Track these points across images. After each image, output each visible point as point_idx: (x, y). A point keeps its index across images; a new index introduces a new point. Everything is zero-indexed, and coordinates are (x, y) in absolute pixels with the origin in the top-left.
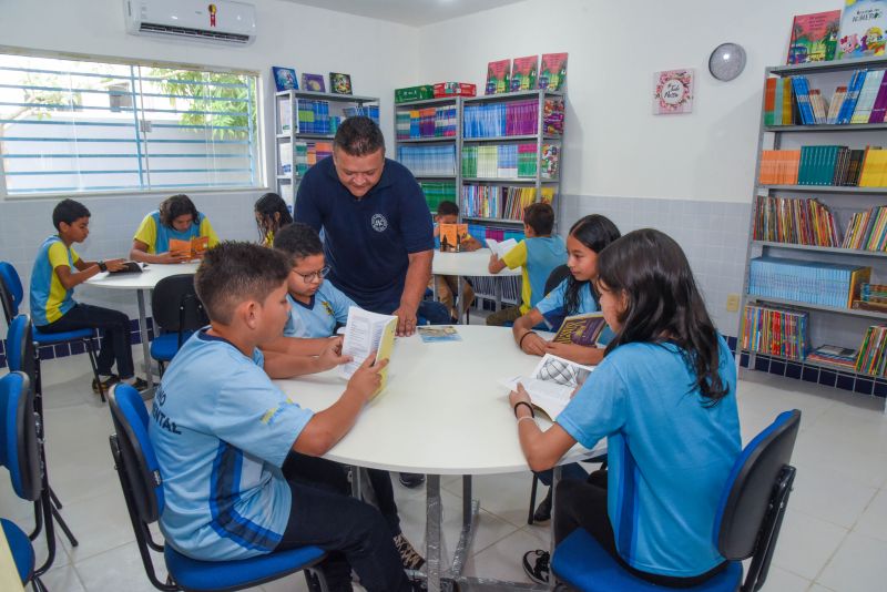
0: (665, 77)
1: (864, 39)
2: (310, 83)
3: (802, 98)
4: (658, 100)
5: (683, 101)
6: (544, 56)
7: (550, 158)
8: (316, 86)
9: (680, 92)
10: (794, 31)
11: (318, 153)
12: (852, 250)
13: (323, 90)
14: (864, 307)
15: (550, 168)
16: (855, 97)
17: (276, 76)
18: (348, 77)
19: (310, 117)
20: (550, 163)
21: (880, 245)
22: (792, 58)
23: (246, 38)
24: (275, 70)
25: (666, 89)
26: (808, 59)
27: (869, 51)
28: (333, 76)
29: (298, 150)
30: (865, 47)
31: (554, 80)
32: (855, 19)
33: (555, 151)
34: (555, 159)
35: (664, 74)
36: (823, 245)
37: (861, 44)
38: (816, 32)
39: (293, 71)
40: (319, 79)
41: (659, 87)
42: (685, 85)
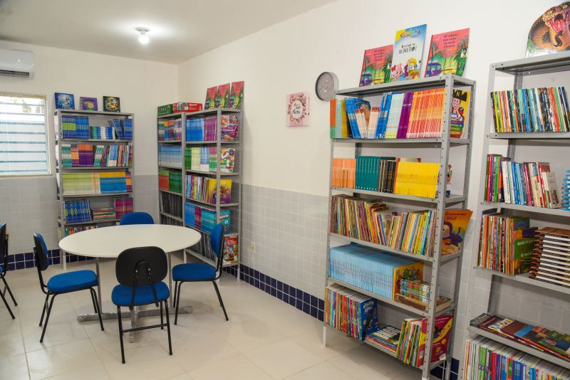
0: (293, 99)
1: (406, 67)
2: (86, 103)
3: (351, 116)
4: (289, 115)
5: (303, 117)
6: (233, 83)
7: (228, 158)
8: (91, 105)
9: (301, 110)
10: (364, 61)
11: (79, 152)
12: (392, 249)
13: (96, 108)
14: (402, 300)
15: (228, 165)
16: (385, 116)
17: (56, 99)
18: (118, 99)
19: (72, 127)
20: (228, 161)
21: (410, 247)
22: (362, 83)
23: (27, 74)
24: (57, 95)
25: (293, 108)
26: (372, 84)
27: (409, 77)
28: (105, 98)
29: (63, 150)
30: (406, 74)
31: (237, 100)
32: (400, 52)
33: (232, 153)
34: (233, 158)
35: (292, 96)
36: (375, 242)
37: (404, 71)
38: (378, 63)
39: (72, 96)
40: (94, 101)
41: (289, 106)
42: (303, 105)
